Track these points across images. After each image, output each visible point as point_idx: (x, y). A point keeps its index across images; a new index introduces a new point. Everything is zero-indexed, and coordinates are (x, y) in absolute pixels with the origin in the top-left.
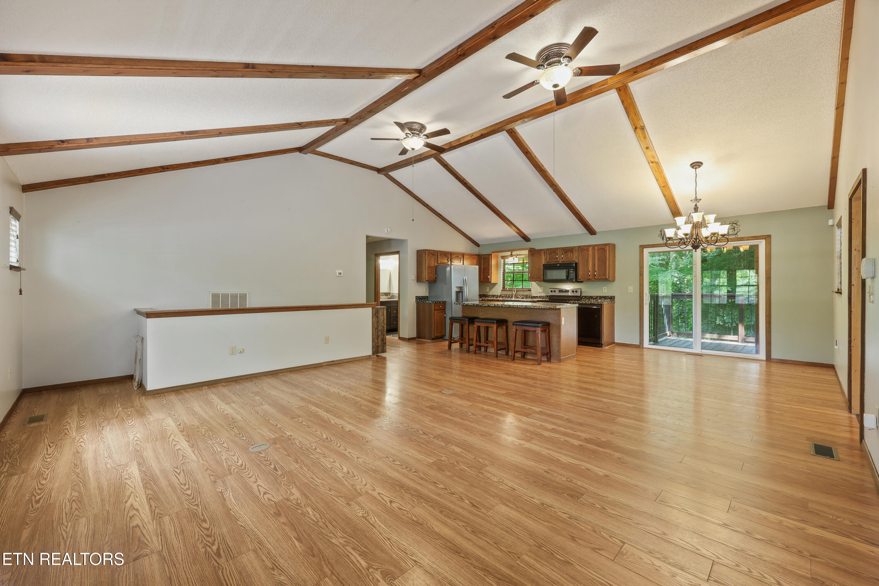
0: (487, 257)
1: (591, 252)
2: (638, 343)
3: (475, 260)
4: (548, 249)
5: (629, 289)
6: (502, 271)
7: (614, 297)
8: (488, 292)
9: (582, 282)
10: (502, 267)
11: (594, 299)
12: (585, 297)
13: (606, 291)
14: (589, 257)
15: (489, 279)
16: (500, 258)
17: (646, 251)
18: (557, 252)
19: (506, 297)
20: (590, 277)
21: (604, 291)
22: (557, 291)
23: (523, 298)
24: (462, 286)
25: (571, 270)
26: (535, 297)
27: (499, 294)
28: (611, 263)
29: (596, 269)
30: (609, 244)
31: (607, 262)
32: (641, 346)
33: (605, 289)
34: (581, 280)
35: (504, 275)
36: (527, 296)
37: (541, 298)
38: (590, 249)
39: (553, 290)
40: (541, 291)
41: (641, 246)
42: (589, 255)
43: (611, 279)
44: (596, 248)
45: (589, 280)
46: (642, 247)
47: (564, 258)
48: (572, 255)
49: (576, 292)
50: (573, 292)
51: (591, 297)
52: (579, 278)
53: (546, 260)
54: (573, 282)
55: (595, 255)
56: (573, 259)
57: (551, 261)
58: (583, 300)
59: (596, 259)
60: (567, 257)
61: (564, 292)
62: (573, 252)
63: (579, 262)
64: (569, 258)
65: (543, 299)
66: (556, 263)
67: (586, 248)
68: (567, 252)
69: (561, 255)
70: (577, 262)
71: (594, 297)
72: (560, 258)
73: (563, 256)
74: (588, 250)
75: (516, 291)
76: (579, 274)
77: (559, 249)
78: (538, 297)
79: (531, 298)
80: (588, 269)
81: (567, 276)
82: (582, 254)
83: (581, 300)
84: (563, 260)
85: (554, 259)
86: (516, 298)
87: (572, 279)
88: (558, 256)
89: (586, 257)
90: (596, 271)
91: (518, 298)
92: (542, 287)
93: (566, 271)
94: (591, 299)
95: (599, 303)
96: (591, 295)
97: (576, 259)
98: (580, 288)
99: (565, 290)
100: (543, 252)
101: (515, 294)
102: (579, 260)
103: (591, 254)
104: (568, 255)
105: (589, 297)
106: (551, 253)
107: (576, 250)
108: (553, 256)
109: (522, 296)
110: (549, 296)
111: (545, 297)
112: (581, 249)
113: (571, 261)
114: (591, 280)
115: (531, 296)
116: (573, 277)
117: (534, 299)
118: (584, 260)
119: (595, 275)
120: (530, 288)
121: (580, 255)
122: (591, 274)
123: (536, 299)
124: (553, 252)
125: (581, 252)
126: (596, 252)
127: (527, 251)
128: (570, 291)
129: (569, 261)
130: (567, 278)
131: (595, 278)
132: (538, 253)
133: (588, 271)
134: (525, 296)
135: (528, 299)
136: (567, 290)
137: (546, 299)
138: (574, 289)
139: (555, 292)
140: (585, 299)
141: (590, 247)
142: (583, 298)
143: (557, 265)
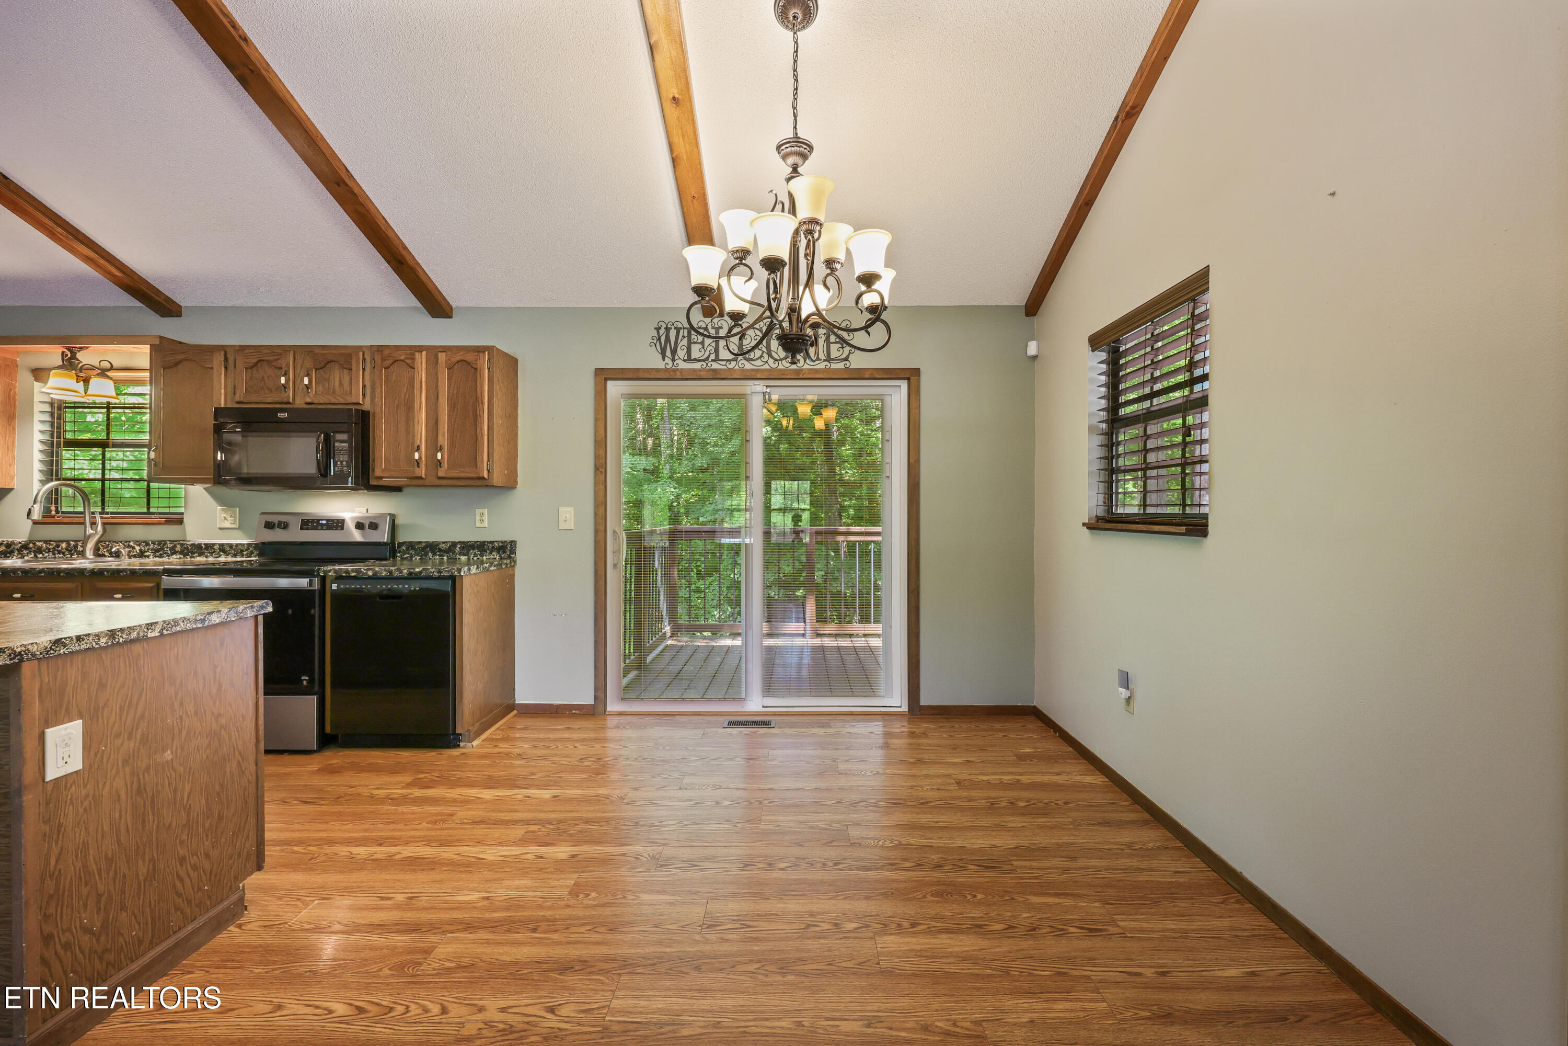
1: (422, 374)
2: (587, 698)
4: (242, 349)
5: (561, 519)
6: (41, 438)
7: (513, 544)
9: (397, 489)
11: (443, 552)
12: (411, 545)
13: (486, 524)
14: (417, 392)
16: (24, 375)
17: (615, 388)
18: (282, 363)
19: (56, 551)
20: (422, 472)
21: (478, 524)
22: (295, 524)
23: (141, 555)
25: (339, 437)
26: (199, 549)
27: (20, 539)
28: (497, 421)
29: (443, 440)
30: (490, 349)
31: (482, 417)
32: (600, 708)
33: (482, 515)
34: (386, 481)
36: (162, 543)
37: (227, 554)
38: (421, 361)
39: (275, 519)
40: (227, 524)
41: (599, 372)
42: (417, 385)
43: (497, 479)
44: (442, 357)
45: (417, 482)
46: (603, 376)
47: (313, 391)
48: (346, 379)
49: (374, 526)
50: (359, 526)
51: (432, 547)
52: (378, 473)
53: (230, 389)
54: (352, 489)
55: (437, 386)
56: (351, 393)
57: (254, 398)
58: (402, 559)
59: (441, 400)
60: (327, 386)
61: (325, 527)
62: (350, 369)
63: (378, 410)
64: (334, 392)
65: (235, 555)
66: (278, 406)
67: (403, 358)
68: (328, 366)
69: (302, 374)
70: (367, 407)
71: (442, 546)
72: (297, 387)
73: (310, 381)
74: (411, 364)
75: (104, 524)
76: (377, 455)
77: (292, 352)
78: (216, 547)
79: (181, 552)
80: (414, 436)
81: (318, 461)
82: (387, 376)
83: (394, 557)
84: (309, 397)
85: (267, 391)
86: (107, 554)
87: (348, 475)
88: (287, 381)
89: (405, 389)
90: (441, 449)
91: (117, 555)
92: (235, 509)
93: (318, 443)
94: (430, 554)
95: (448, 571)
96: (431, 539)
97: (364, 395)
98: (389, 514)
99: (328, 520)
100: (219, 358)
101: (100, 538)
102: (377, 400)
103: (424, 380)
104: (329, 380)
105: (424, 544)
106: (256, 364)
107: (364, 360)
108: (266, 378)
109: (138, 548)
110: (263, 543)
111: (246, 550)
112: (383, 360)
113: (342, 401)
114: (427, 482)
115: (182, 545)
116: (348, 466)
117: (194, 557)
118: (397, 401)
119: (440, 463)
120: (182, 510)
121: (381, 379)
122: (423, 458)
123: (205, 559)
124: (268, 361)
125: (385, 368)
126: (444, 375)
127: (146, 349)
128: (350, 525)
129: (333, 400)
130: (323, 471)
131: (441, 473)
132: (195, 361)
133: (413, 444)
134: (152, 546)
135: (168, 556)
136: (338, 520)
137: (250, 557)
138: (367, 515)
139: (284, 526)
140: (411, 554)
141: (417, 355)
142: (400, 552)
143: (279, 415)
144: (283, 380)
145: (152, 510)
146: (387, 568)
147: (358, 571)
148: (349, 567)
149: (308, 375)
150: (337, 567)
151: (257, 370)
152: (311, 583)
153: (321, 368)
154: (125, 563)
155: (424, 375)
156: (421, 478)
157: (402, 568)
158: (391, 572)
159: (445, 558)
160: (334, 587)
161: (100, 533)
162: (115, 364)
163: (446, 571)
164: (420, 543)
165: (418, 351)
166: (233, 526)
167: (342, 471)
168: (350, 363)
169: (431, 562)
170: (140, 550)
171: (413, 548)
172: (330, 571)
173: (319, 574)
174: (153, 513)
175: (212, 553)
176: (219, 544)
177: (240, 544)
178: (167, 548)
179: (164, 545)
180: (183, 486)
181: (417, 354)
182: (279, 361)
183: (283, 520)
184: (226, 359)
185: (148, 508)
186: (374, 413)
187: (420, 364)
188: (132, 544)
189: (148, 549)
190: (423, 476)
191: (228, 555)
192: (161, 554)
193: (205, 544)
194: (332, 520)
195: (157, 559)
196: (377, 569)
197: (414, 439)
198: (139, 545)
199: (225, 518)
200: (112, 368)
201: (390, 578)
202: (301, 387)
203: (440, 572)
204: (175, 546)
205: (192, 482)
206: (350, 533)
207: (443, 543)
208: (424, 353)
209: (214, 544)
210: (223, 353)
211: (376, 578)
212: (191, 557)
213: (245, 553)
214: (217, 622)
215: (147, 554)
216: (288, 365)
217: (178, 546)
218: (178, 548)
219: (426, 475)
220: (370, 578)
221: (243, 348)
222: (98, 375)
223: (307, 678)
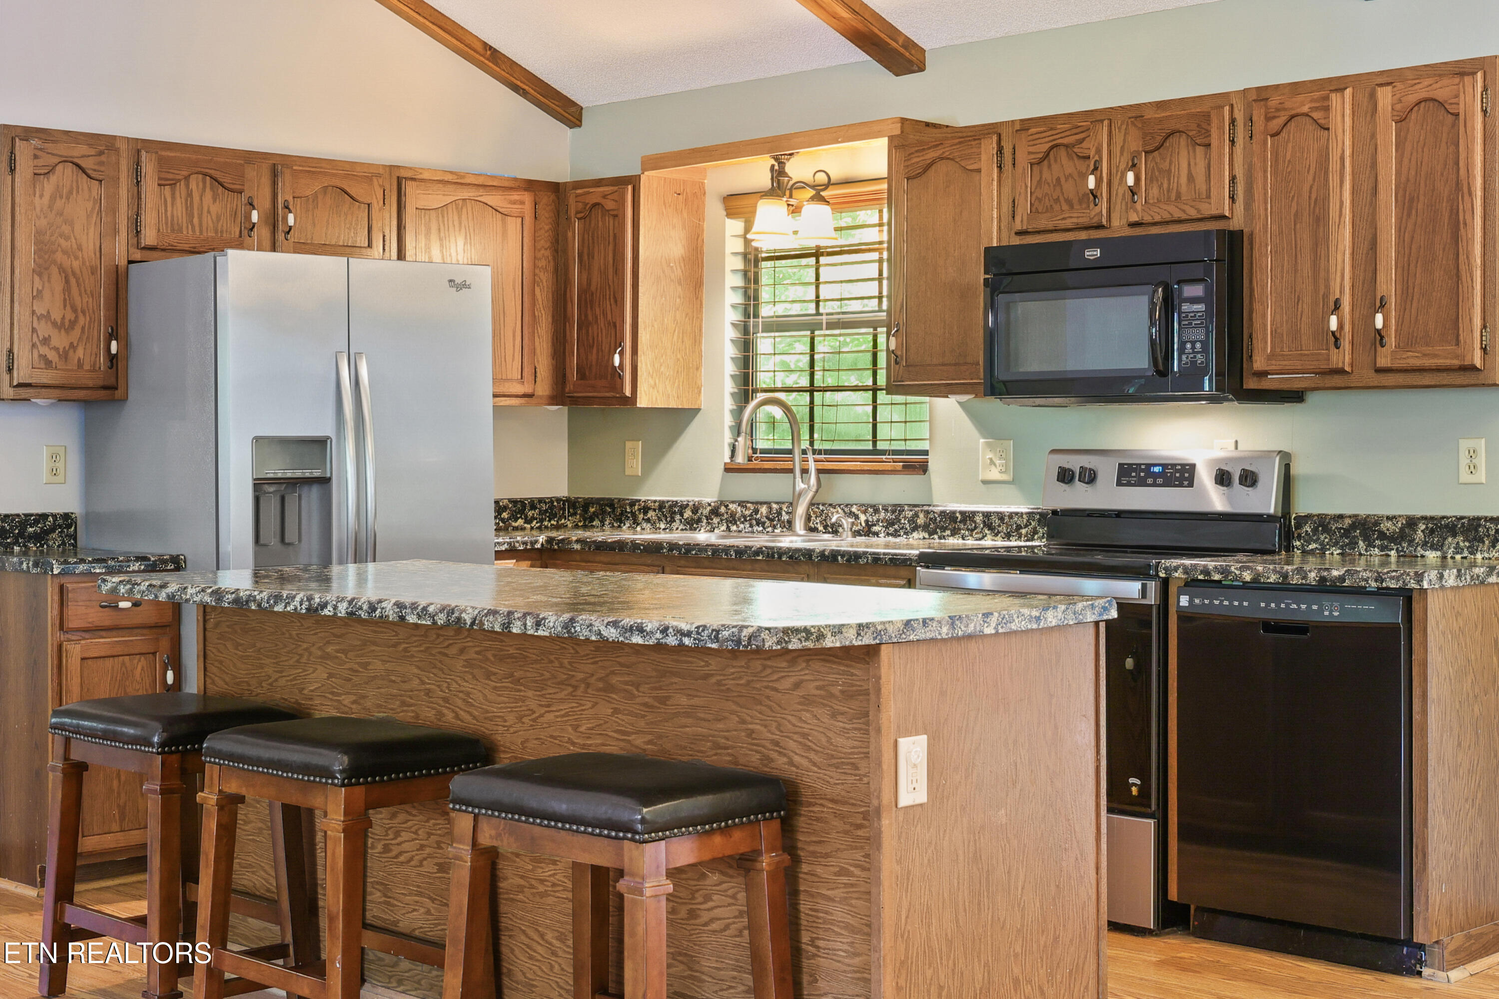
0: (609, 205)
1: (1344, 139)
3: (513, 225)
4: (1024, 127)
6: (732, 316)
8: (638, 481)
9: (1295, 396)
10: (734, 280)
11: (1388, 539)
12: (1323, 523)
13: (1481, 475)
14: (1334, 181)
15: (616, 375)
16: (714, 209)
18: (1090, 147)
19: (754, 520)
20: (1343, 358)
21: (1464, 477)
22: (1108, 471)
23: (868, 531)
24: (323, 428)
25: (1191, 290)
26: (953, 522)
27: (709, 497)
29: (1388, 280)
30: (1486, 64)
31: (1470, 226)
33: (1473, 453)
34: (1272, 382)
35: (746, 346)
36: (897, 509)
37: (995, 531)
38: (1343, 111)
39: (1075, 463)
40: (994, 474)
42: (1334, 165)
44: (1385, 97)
45: (1334, 381)
47: (1140, 199)
48: (1200, 168)
49: (1249, 479)
50: (1223, 478)
51: (1366, 528)
52: (1259, 363)
53: (1006, 208)
54: (1212, 399)
55: (1374, 164)
56: (1209, 197)
57: (1044, 222)
58: (1304, 552)
59: (1382, 196)
60: (1165, 186)
61: (1160, 481)
62: (1208, 145)
63: (1258, 227)
64: (1179, 196)
65: (1008, 536)
66: (1083, 235)
67: (1305, 109)
68: (1167, 144)
69: (1122, 166)
70: (1237, 222)
71: (1386, 526)
72: (1114, 193)
73: (1137, 179)
74: (1322, 121)
75: (820, 471)
76: (1257, 325)
77: (1106, 123)
78: (979, 519)
79: (925, 527)
80: (1327, 280)
81: (1152, 342)
82: (1276, 155)
83: (1289, 548)
84: (1136, 211)
85: (1065, 207)
86: (821, 528)
87: (1204, 371)
88: (1099, 182)
89: (1310, 178)
90: (1382, 305)
91: (834, 529)
92: (1006, 442)
93: (1153, 304)
94: (1361, 543)
95: (1397, 579)
96: (1363, 509)
97: (1232, 198)
98: (1280, 452)
99: (1164, 466)
100: (989, 147)
101: (813, 497)
102: (1258, 206)
103: (1348, 153)
104: (1169, 171)
105: (1348, 521)
106: (1047, 155)
107: (1233, 121)
108: (1063, 180)
109: (863, 518)
110: (1055, 512)
111: (1026, 526)
112: (1268, 119)
113: (1193, 213)
114: (1353, 381)
115: (927, 513)
116: (1205, 350)
117: (944, 538)
118: (1294, 204)
119: (1382, 338)
120: (925, 446)
121: (1265, 161)
122: (1347, 327)
123: (961, 541)
124: (1066, 146)
125: (1272, 136)
126: (1388, 134)
127: (881, 145)
128: (1205, 477)
129: (1178, 214)
130: (1161, 368)
131: (1383, 361)
132: (952, 159)
133: (1326, 296)
134: (883, 514)
135: (906, 533)
136: (1183, 465)
137: (1032, 540)
138: (1235, 454)
139: (1090, 477)
140: (1322, 544)
141: (1335, 98)
142: (1299, 537)
143: (1087, 253)
144: (1091, 182)
145: (881, 446)
146: (1278, 567)
147: (1225, 571)
148: (1210, 563)
149: (1133, 167)
150: (1188, 562)
151: (1049, 166)
152: (1144, 592)
153: (1157, 149)
154: (846, 543)
155: (1348, 143)
156: (1341, 372)
157: (1307, 568)
158: (1285, 576)
159: (1393, 553)
160: (1184, 601)
161: (814, 489)
162: (834, 177)
163: (1392, 578)
164: (1341, 517)
165: (1337, 90)
166: (1004, 477)
167: (1194, 363)
168: (1208, 133)
169: (1363, 561)
170: (867, 521)
171: (1326, 529)
172: (1176, 569)
173: (1157, 575)
174: (883, 452)
175: (972, 530)
176: (983, 513)
177: (1017, 514)
178: (905, 518)
179: (901, 512)
180: (927, 399)
181: (1333, 96)
182: (1084, 145)
183: (1088, 466)
184: (1000, 150)
185: (875, 442)
186: (1251, 234)
187: (1339, 118)
188: (854, 509)
189: (878, 520)
190: (1347, 369)
191: (996, 535)
192: (896, 530)
193: (961, 513)
194: (1174, 466)
195: (890, 538)
196: (1260, 568)
197: (1327, 287)
198: (865, 512)
199: (992, 462)
200: (829, 184)
201: (1283, 588)
202: (1121, 192)
203: (1379, 579)
204: (916, 515)
205: (944, 391)
206: (1203, 494)
207: (1388, 518)
208: (1348, 92)
209: (974, 513)
210: (995, 138)
211: (1256, 586)
212: (940, 538)
213: (1024, 531)
214: (1053, 624)
215: (876, 529)
216: (1099, 151)
217: (921, 515)
218: (921, 520)
219: (1352, 365)
220: (1245, 586)
221: (1026, 125)
222: (812, 199)
223: (1138, 782)
